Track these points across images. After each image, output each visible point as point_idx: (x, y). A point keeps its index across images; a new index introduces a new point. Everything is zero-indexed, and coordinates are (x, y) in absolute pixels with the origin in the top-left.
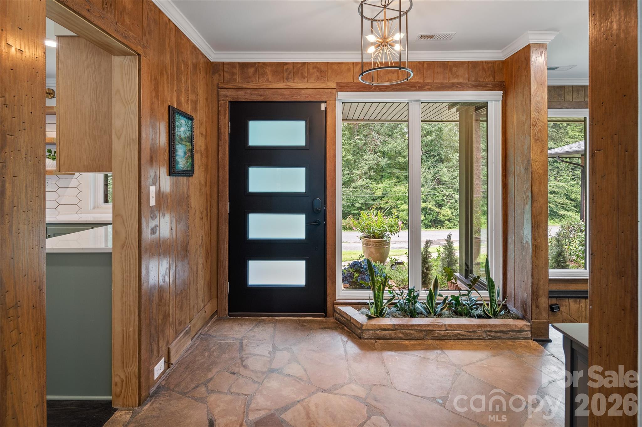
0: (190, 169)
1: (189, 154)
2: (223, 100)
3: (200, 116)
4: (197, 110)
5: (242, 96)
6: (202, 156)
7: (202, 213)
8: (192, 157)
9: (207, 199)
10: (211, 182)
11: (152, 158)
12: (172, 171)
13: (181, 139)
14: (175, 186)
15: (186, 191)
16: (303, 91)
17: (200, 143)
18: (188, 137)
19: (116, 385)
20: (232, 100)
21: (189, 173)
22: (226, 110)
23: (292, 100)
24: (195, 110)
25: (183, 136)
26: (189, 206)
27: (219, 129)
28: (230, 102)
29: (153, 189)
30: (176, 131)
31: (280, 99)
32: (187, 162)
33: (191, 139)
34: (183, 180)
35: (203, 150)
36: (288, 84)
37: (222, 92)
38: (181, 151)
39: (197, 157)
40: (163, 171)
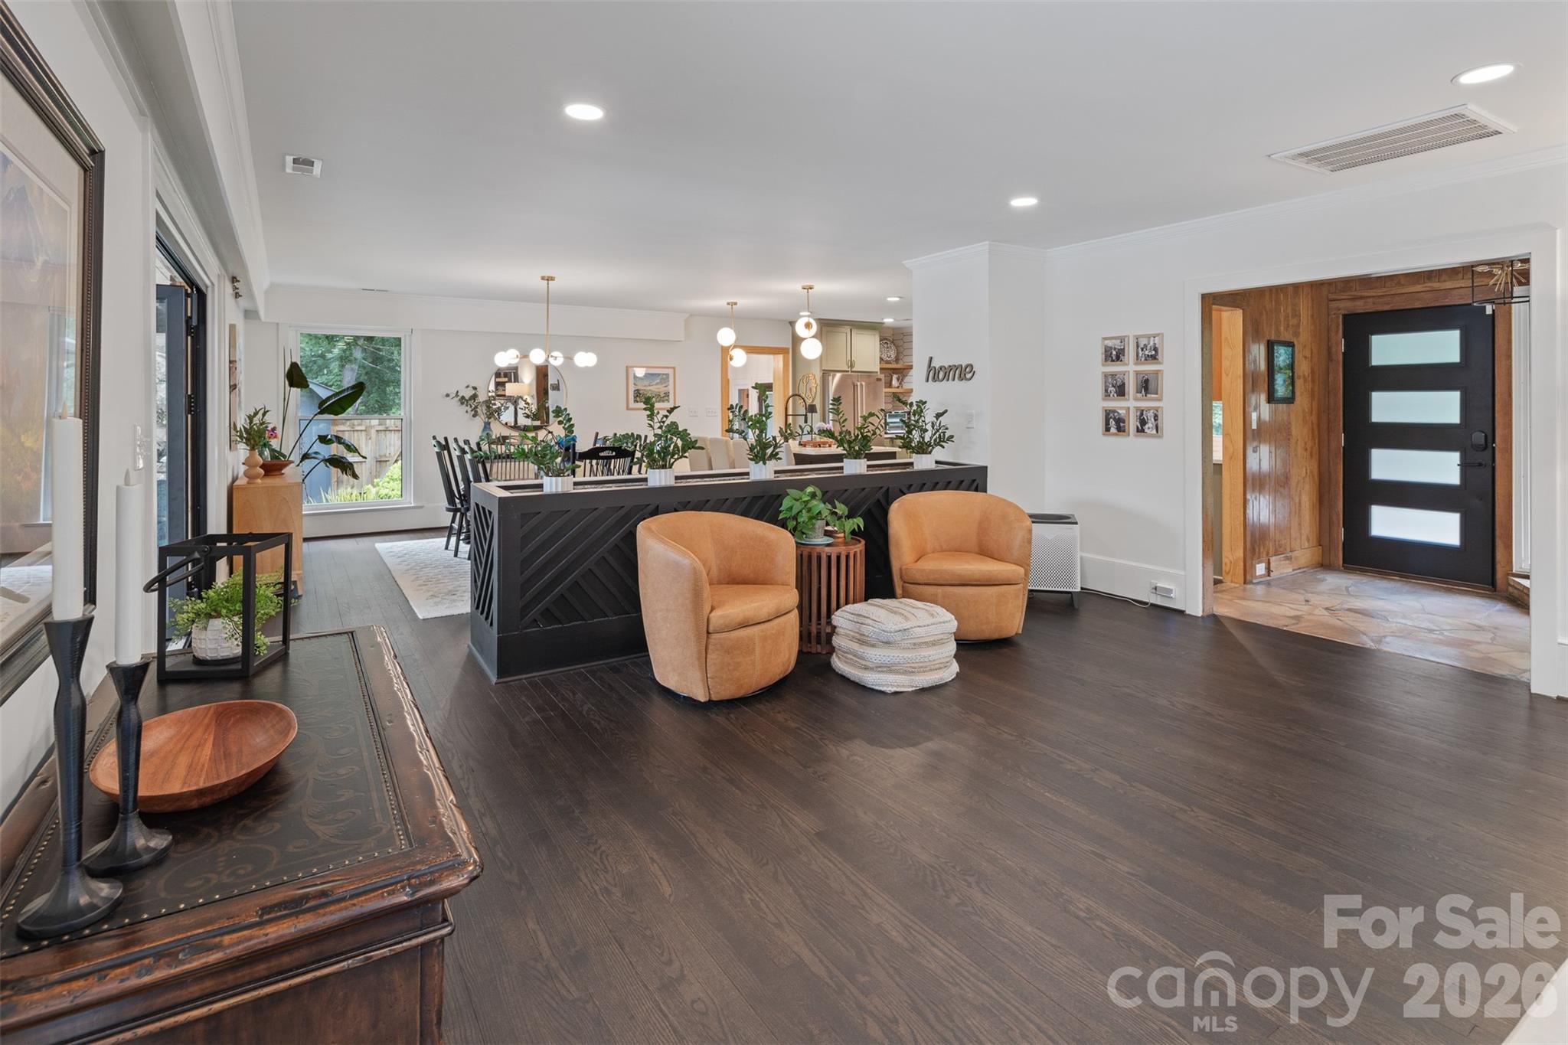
0: (1290, 396)
1: (1290, 381)
2: (1335, 314)
3: (1304, 337)
4: (1299, 333)
5: (1360, 307)
6: (1305, 381)
7: (1306, 444)
8: (1293, 384)
9: (1313, 429)
10: (1318, 410)
11: (1254, 388)
12: (1271, 398)
13: (1281, 369)
14: (1273, 413)
15: (1285, 418)
16: (1455, 292)
17: (1303, 368)
18: (1288, 365)
19: (1226, 564)
20: (1346, 313)
21: (1290, 400)
22: (1339, 325)
23: (1437, 305)
24: (1297, 334)
25: (1282, 364)
26: (1289, 434)
27: (1329, 349)
28: (1344, 316)
29: (1254, 416)
30: (1275, 362)
31: (1418, 305)
32: (1286, 390)
33: (1292, 367)
34: (1282, 407)
35: (1306, 374)
36: (1430, 284)
37: (1333, 305)
38: (1280, 379)
39: (1298, 383)
40: (1263, 397)
